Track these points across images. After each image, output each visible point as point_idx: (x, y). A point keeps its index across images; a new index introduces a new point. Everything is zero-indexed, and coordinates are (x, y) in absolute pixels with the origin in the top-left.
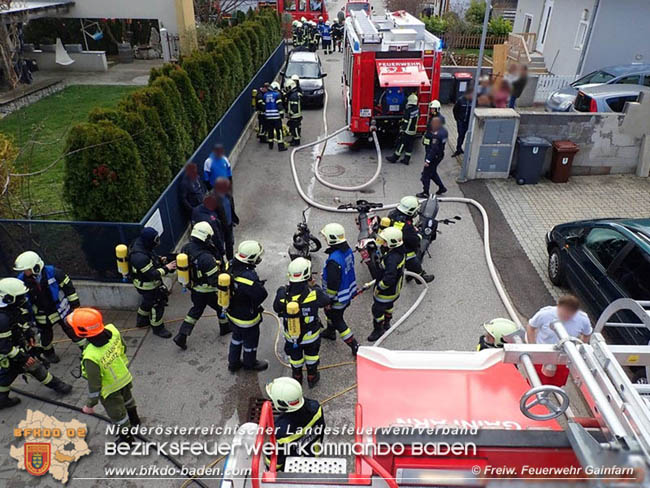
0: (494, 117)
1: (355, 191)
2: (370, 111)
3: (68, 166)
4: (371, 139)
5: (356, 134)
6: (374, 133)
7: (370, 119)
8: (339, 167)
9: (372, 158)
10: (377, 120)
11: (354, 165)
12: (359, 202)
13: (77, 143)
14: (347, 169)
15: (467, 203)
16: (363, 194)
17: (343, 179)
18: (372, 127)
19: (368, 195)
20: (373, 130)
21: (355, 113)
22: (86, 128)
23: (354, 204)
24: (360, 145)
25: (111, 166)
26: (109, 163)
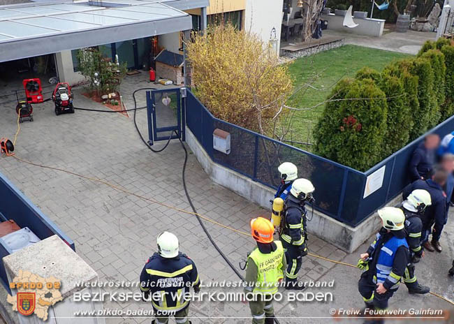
3: (326, 110)
13: (341, 94)
22: (351, 83)
25: (359, 118)
26: (359, 115)
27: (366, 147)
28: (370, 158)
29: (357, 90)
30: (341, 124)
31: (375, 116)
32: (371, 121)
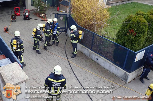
3: (122, 26)
13: (128, 20)
22: (133, 16)
26: (136, 29)
27: (137, 42)
28: (139, 46)
29: (135, 19)
30: (128, 32)
31: (142, 30)
32: (140, 32)
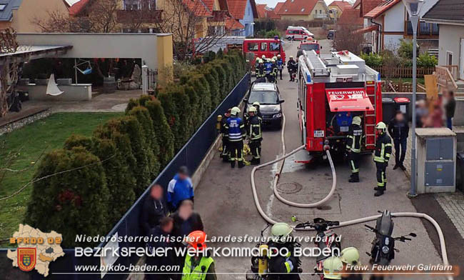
0: (434, 136)
1: (312, 208)
2: (323, 132)
4: (325, 157)
5: (312, 153)
6: (328, 151)
7: (324, 139)
8: (296, 185)
9: (327, 175)
10: (329, 139)
11: (311, 182)
12: (316, 220)
14: (304, 186)
15: (422, 218)
16: (320, 211)
17: (300, 195)
18: (325, 146)
19: (326, 212)
20: (327, 149)
21: (309, 134)
23: (311, 221)
24: (315, 163)
25: (76, 190)
26: (76, 187)
27: (91, 219)
28: (98, 230)
29: (67, 160)
30: (57, 202)
31: (93, 183)
32: (90, 189)
